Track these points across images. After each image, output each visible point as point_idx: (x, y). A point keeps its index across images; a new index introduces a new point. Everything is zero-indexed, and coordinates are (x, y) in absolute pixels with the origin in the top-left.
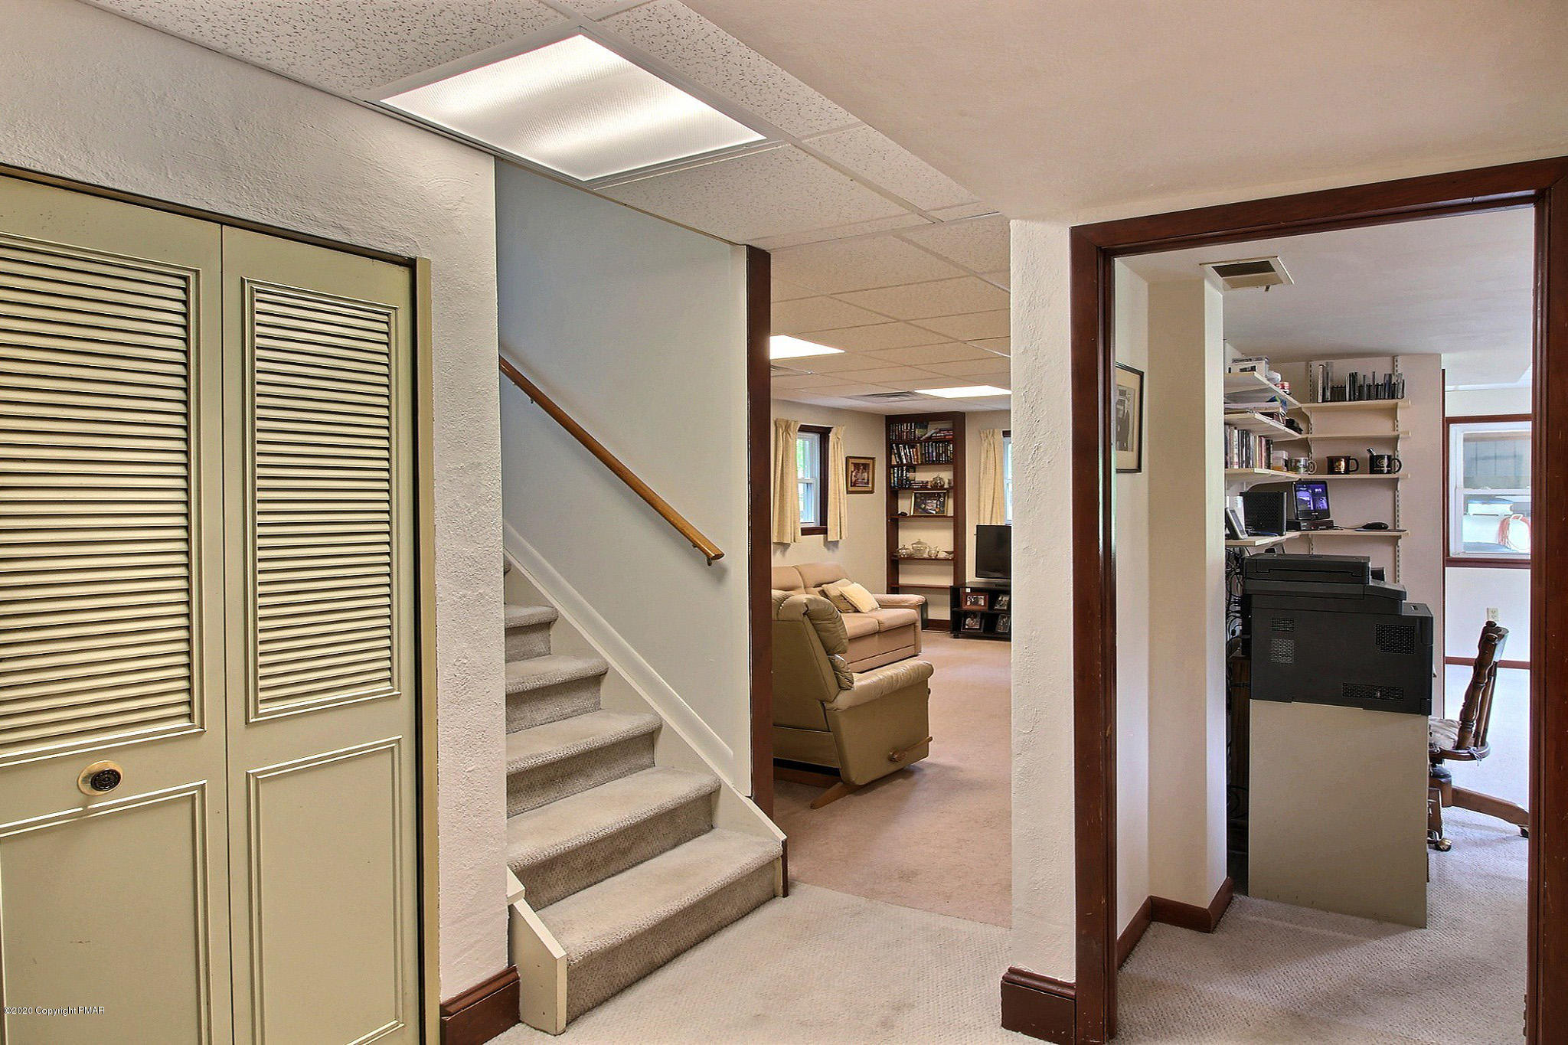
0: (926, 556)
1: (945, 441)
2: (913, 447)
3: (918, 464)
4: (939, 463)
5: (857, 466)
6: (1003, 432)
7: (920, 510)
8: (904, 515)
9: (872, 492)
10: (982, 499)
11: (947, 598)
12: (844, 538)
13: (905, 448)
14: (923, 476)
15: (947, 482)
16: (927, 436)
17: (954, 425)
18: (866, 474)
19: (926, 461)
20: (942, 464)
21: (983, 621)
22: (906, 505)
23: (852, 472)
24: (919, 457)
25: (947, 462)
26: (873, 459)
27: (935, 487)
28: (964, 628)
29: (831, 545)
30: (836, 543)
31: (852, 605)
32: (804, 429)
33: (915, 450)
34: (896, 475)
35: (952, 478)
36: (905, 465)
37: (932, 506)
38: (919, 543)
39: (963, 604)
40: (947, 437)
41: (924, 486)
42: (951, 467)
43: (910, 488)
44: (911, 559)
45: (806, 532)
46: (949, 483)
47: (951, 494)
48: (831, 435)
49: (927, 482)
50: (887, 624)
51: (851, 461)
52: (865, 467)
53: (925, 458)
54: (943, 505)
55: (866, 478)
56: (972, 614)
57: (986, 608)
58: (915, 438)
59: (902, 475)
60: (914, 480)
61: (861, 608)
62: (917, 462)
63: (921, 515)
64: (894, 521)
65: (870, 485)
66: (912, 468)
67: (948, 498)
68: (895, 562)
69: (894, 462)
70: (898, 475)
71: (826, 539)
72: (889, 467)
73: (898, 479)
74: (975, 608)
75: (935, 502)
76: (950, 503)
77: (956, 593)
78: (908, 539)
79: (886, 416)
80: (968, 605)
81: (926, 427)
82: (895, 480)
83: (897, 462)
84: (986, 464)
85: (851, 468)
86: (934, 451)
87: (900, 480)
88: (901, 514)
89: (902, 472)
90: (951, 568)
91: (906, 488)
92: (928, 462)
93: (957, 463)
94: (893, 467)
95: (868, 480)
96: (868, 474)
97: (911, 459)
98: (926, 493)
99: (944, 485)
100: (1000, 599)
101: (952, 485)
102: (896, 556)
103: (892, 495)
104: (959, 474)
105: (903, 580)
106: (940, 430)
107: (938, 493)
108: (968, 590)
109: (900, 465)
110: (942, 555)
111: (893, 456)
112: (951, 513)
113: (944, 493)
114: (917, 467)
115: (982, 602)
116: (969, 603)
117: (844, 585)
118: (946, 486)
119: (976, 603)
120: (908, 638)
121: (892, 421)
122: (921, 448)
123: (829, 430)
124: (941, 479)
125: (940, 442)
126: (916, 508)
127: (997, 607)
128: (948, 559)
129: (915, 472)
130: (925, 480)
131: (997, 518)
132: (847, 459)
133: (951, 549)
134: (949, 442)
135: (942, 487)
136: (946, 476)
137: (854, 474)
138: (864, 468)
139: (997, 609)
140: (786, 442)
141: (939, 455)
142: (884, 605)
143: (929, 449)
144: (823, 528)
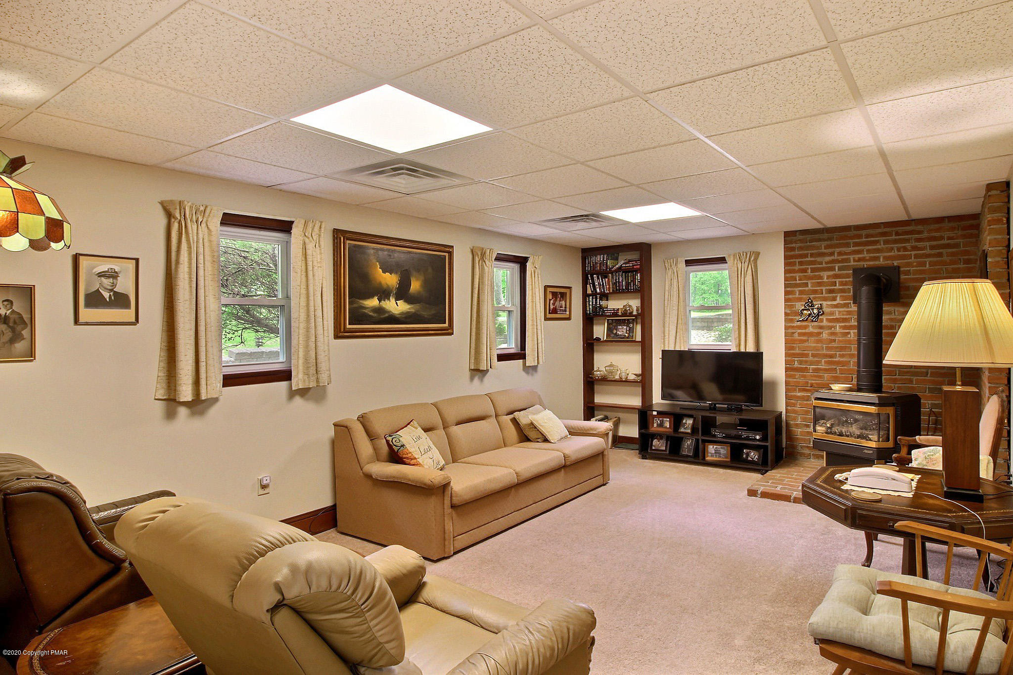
0: (617, 377)
1: (633, 271)
2: (606, 277)
3: (610, 293)
4: (628, 292)
5: (554, 294)
6: (686, 260)
7: (612, 335)
8: (598, 339)
9: (569, 319)
10: (667, 325)
11: (635, 417)
12: (541, 362)
13: (598, 278)
14: (615, 304)
15: (635, 309)
16: (617, 266)
17: (641, 256)
18: (563, 303)
19: (617, 290)
20: (631, 292)
21: (669, 442)
22: (600, 331)
23: (550, 300)
24: (611, 286)
25: (636, 291)
26: (570, 288)
27: (624, 314)
28: (651, 449)
29: (530, 370)
30: (534, 368)
31: (542, 434)
32: (500, 258)
33: (607, 279)
34: (591, 303)
35: (640, 305)
36: (599, 294)
37: (622, 331)
38: (611, 365)
39: (650, 426)
40: (635, 267)
41: (615, 313)
42: (639, 295)
43: (604, 315)
44: (604, 380)
45: (502, 357)
46: (637, 310)
47: (639, 321)
48: (528, 264)
49: (618, 310)
50: (574, 457)
51: (549, 290)
52: (563, 295)
53: (616, 287)
54: (631, 330)
55: (564, 306)
56: (660, 436)
57: (671, 430)
58: (607, 269)
59: (596, 303)
60: (607, 308)
61: (550, 438)
62: (609, 290)
63: (614, 340)
64: (590, 345)
65: (568, 313)
66: (605, 296)
67: (636, 324)
68: (591, 383)
69: (589, 292)
70: (593, 302)
71: (524, 364)
72: (585, 296)
73: (593, 307)
74: (661, 429)
75: (625, 327)
76: (638, 329)
77: (644, 415)
78: (602, 362)
79: (582, 249)
80: (655, 427)
81: (617, 259)
82: (590, 308)
83: (592, 291)
84: (670, 292)
85: (550, 296)
86: (624, 280)
87: (595, 308)
88: (595, 339)
89: (596, 300)
90: (640, 389)
91: (599, 316)
92: (618, 291)
93: (644, 292)
94: (589, 295)
95: (566, 308)
96: (566, 302)
97: (604, 289)
98: (618, 319)
99: (632, 312)
100: (684, 421)
101: (640, 312)
102: (591, 378)
103: (589, 321)
104: (646, 301)
105: (599, 399)
106: (630, 261)
107: (628, 320)
108: (655, 413)
109: (594, 294)
110: (632, 377)
111: (588, 286)
112: (639, 338)
113: (633, 319)
114: (609, 296)
115: (667, 425)
116: (655, 425)
117: (538, 412)
118: (635, 313)
119: (661, 425)
120: (596, 468)
121: (587, 252)
122: (613, 278)
123: (525, 260)
124: (630, 306)
125: (629, 272)
126: (609, 332)
127: (682, 430)
128: (637, 382)
129: (607, 300)
130: (616, 307)
131: (680, 343)
132: (546, 287)
133: (639, 371)
134: (636, 271)
135: (631, 314)
136: (634, 304)
137: (552, 302)
138: (561, 297)
139: (683, 433)
140: (482, 270)
141: (628, 284)
142: (574, 432)
143: (619, 279)
144: (520, 355)
